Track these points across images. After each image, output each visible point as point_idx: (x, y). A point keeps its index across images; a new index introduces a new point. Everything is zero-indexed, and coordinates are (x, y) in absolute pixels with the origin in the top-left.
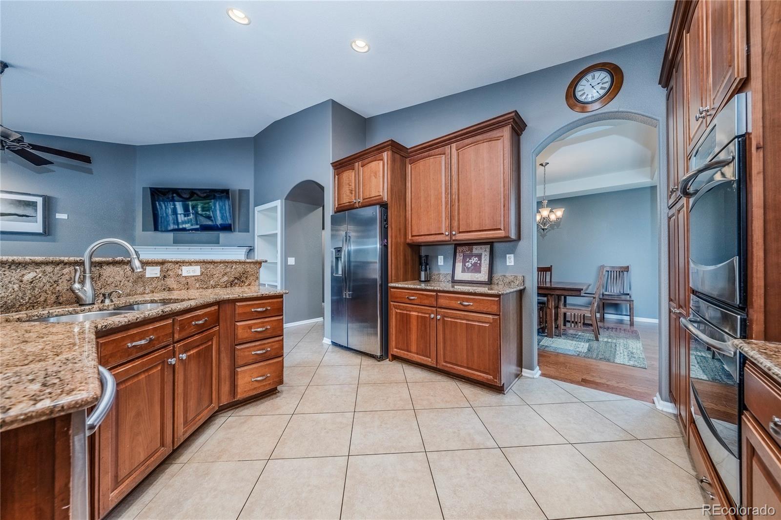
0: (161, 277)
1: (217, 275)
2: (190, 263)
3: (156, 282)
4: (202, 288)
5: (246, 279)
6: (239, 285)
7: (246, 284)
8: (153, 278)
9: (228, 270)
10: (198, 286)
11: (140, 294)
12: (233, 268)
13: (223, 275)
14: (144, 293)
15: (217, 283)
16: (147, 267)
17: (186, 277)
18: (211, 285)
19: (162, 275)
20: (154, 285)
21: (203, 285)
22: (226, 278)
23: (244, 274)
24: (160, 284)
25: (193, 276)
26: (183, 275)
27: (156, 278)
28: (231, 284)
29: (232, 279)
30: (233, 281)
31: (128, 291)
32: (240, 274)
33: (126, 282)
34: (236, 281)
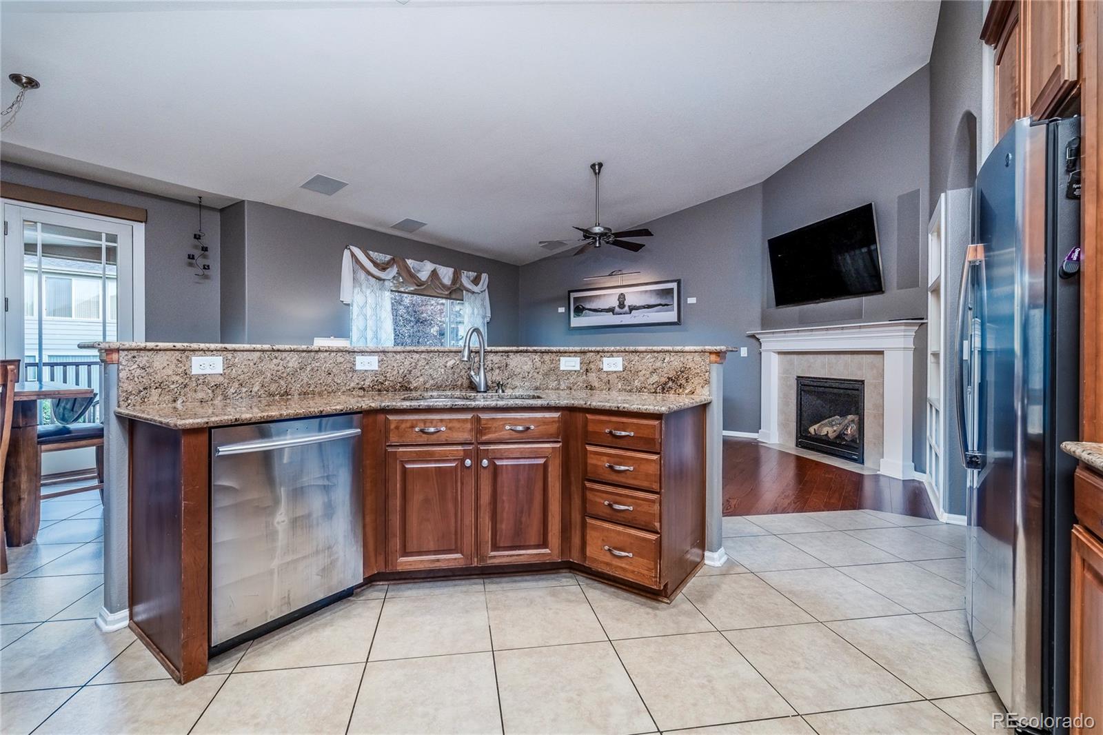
0: (582, 371)
1: (643, 372)
2: (611, 354)
3: (574, 377)
4: (625, 390)
5: (687, 379)
6: (675, 391)
7: (686, 392)
8: (571, 371)
9: (659, 364)
10: (620, 387)
11: (552, 389)
12: (666, 361)
13: (652, 373)
14: (558, 389)
15: (643, 385)
16: (561, 358)
17: (607, 372)
18: (636, 387)
19: (584, 368)
20: (572, 380)
21: (625, 385)
22: (655, 378)
23: (682, 372)
24: (581, 379)
25: (615, 372)
26: (604, 370)
27: (576, 371)
28: (663, 389)
29: (664, 380)
30: (666, 383)
31: (538, 384)
32: (677, 372)
33: (535, 374)
34: (670, 384)
